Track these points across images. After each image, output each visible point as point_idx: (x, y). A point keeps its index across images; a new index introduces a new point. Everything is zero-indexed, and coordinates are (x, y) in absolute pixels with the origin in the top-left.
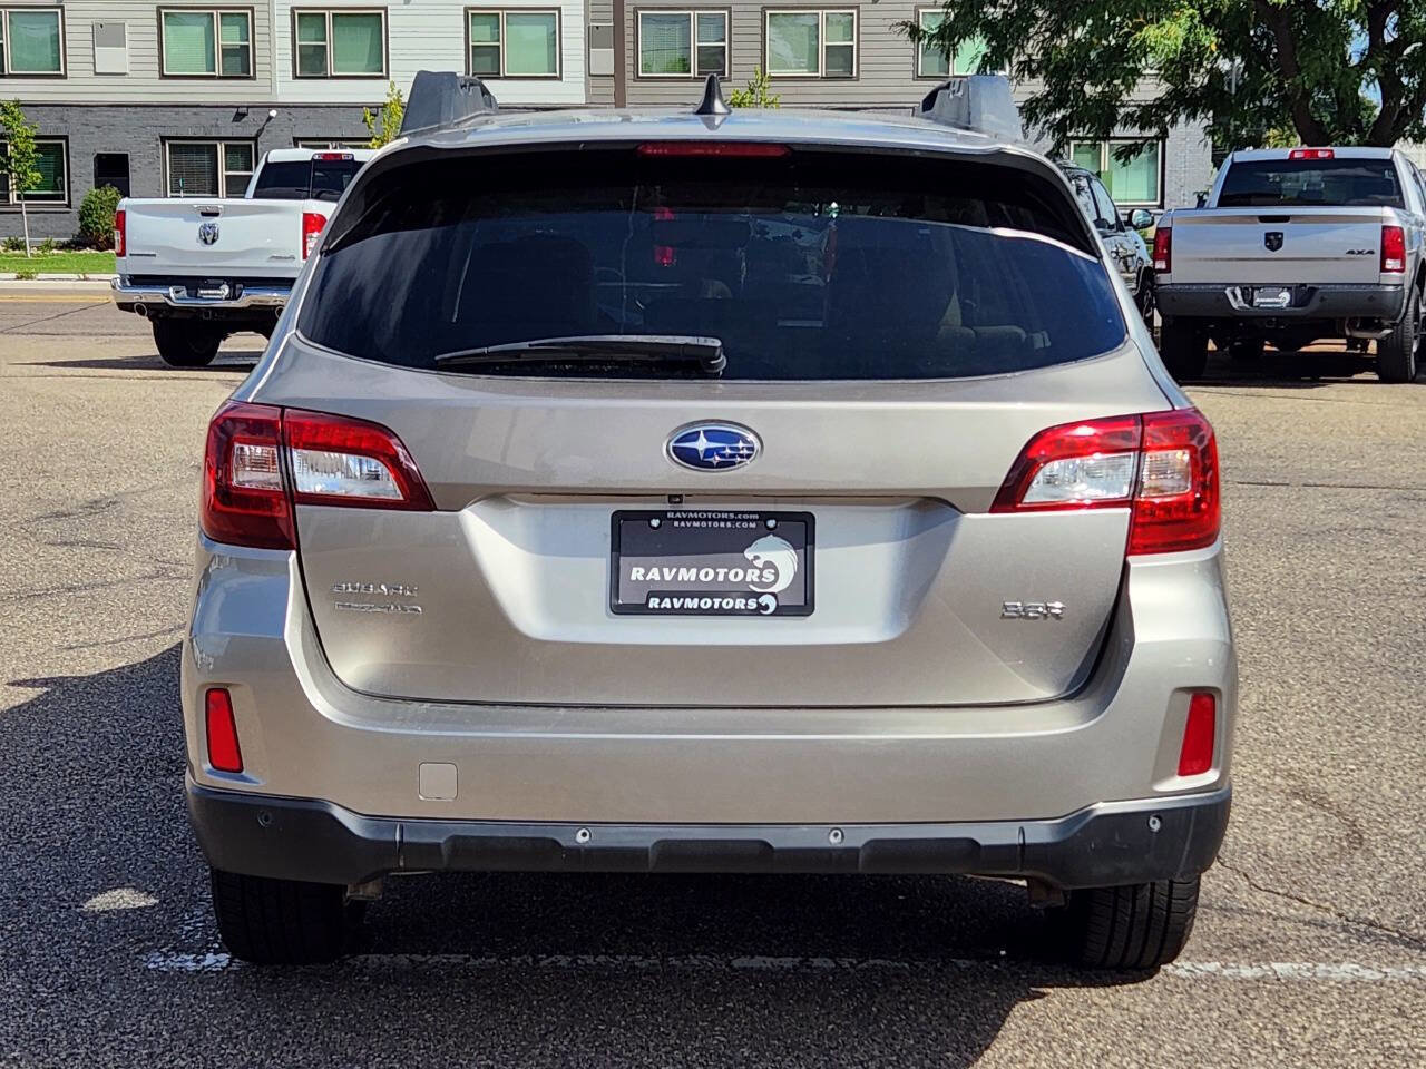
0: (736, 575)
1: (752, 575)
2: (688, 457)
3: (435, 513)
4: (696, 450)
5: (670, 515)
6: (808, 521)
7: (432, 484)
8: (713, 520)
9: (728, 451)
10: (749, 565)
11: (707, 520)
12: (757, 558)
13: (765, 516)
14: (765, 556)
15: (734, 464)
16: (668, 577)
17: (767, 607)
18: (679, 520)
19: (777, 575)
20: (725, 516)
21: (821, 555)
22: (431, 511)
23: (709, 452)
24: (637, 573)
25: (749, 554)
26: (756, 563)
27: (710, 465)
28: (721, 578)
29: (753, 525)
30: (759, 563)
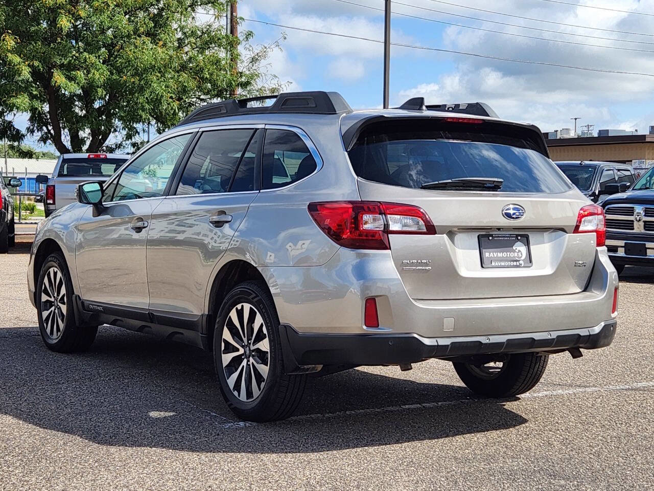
0: (512, 255)
1: (516, 254)
2: (509, 216)
3: (436, 235)
4: (510, 214)
5: (494, 236)
6: (527, 237)
7: (436, 226)
8: (504, 237)
9: (518, 214)
10: (514, 251)
11: (503, 237)
12: (516, 249)
13: (517, 236)
14: (519, 248)
15: (519, 218)
16: (495, 256)
17: (521, 265)
18: (496, 237)
19: (522, 254)
20: (507, 236)
21: (532, 247)
22: (435, 234)
23: (514, 214)
24: (487, 254)
25: (514, 248)
26: (516, 251)
27: (513, 218)
28: (508, 256)
29: (514, 238)
30: (517, 251)
